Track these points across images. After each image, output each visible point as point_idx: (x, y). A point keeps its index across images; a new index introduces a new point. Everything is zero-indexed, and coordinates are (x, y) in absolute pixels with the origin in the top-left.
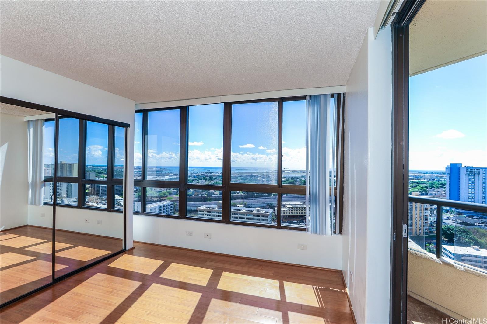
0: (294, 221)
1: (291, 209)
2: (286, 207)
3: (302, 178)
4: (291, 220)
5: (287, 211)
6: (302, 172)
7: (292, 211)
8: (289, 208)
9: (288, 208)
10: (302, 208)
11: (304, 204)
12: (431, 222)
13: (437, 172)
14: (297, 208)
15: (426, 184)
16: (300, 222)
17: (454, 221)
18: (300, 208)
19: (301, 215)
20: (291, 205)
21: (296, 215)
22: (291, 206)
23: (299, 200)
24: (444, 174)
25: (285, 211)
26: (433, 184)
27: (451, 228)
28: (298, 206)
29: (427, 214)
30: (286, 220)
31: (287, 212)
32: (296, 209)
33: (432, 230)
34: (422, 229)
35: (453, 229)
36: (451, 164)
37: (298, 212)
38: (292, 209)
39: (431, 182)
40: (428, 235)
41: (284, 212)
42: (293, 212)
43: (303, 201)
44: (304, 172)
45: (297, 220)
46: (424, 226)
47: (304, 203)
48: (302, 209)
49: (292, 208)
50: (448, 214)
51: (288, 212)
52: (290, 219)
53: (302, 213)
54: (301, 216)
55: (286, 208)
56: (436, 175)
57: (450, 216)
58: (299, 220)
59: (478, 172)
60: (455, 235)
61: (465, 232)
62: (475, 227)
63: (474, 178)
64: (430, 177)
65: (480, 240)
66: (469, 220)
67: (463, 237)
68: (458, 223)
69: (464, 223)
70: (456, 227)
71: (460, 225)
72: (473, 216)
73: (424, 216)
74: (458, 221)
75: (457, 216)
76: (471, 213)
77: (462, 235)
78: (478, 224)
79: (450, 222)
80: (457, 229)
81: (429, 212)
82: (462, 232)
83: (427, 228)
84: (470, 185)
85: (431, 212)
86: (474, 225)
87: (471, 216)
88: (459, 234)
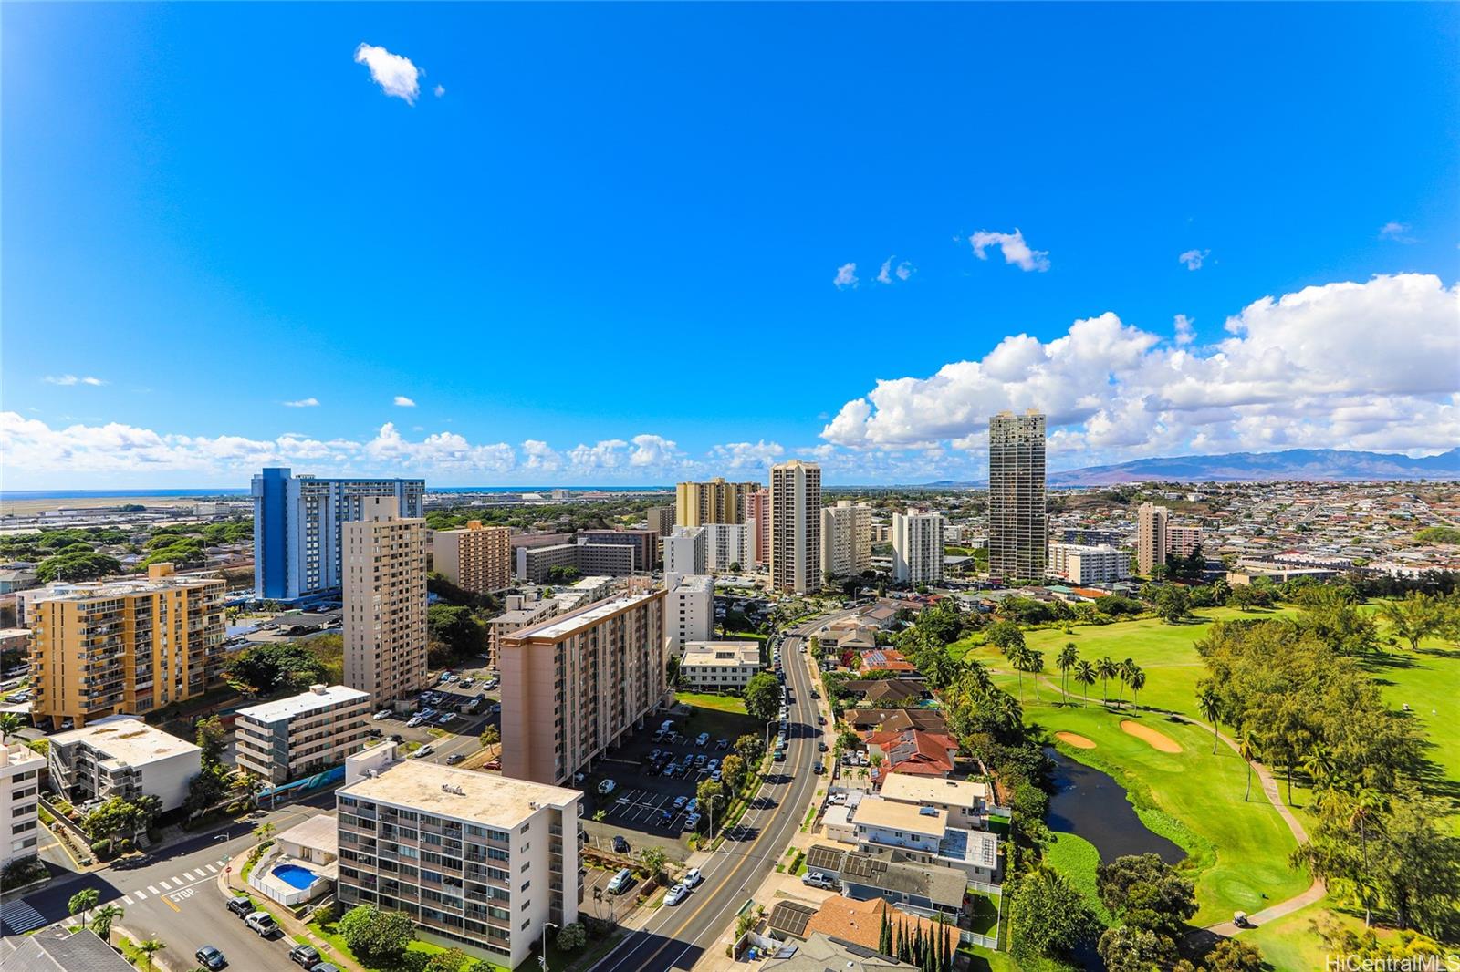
12: (212, 649)
15: (202, 533)
17: (274, 632)
24: (250, 498)
26: (221, 530)
27: (266, 653)
29: (199, 627)
33: (216, 673)
35: (270, 656)
36: (263, 470)
39: (216, 526)
40: (203, 693)
46: (191, 667)
50: (259, 614)
56: (231, 504)
57: (265, 620)
59: (325, 492)
60: (274, 670)
61: (298, 653)
62: (320, 634)
63: (317, 508)
64: (213, 510)
65: (329, 665)
66: (307, 619)
67: (294, 668)
68: (282, 635)
69: (296, 631)
70: (278, 646)
71: (288, 638)
72: (317, 607)
73: (190, 635)
74: (284, 627)
75: (281, 614)
76: (314, 599)
77: (291, 665)
78: (326, 626)
79: (265, 636)
80: (280, 652)
81: (205, 619)
82: (292, 655)
83: (201, 669)
84: (309, 525)
85: (211, 618)
86: (319, 630)
87: (313, 610)
88: (286, 664)
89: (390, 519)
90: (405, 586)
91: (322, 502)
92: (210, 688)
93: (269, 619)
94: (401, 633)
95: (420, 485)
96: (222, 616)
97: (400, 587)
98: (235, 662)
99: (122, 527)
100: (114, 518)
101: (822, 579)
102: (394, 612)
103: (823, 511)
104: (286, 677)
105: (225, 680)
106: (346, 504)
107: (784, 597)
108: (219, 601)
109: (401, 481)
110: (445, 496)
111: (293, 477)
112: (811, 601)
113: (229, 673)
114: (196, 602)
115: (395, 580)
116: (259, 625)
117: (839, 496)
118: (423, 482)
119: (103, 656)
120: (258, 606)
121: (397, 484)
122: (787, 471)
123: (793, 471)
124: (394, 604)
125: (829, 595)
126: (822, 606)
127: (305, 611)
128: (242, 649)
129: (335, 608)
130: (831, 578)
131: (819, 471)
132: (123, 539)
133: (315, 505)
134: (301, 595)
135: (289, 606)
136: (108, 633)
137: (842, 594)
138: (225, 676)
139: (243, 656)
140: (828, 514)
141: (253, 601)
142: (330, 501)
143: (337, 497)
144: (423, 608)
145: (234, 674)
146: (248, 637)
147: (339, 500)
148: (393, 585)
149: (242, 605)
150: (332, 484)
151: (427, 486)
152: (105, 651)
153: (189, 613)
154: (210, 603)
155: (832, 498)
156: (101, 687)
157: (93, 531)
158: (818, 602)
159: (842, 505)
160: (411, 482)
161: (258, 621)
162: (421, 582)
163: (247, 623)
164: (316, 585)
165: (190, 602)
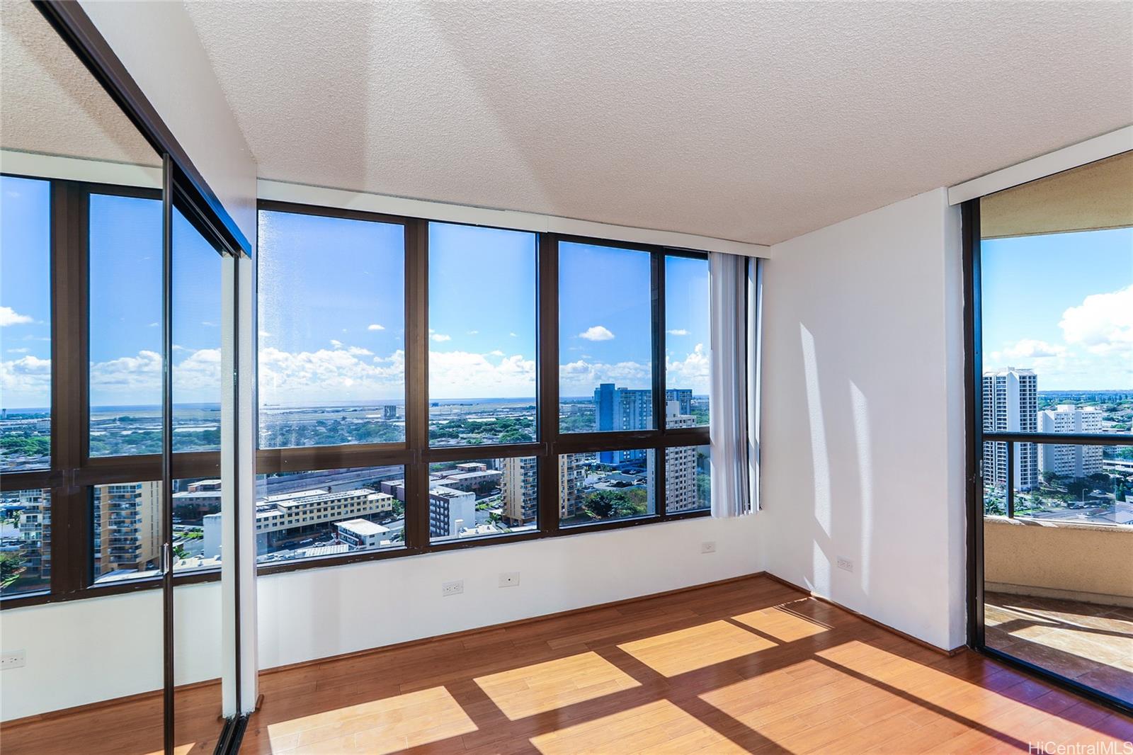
0: (304, 541)
1: (294, 510)
2: (279, 507)
3: (318, 428)
4: (295, 540)
5: (282, 516)
6: (316, 412)
7: (297, 514)
8: (290, 508)
9: (285, 510)
10: (326, 503)
11: (330, 492)
12: (578, 490)
13: (580, 400)
14: (312, 505)
15: (566, 423)
16: (321, 540)
17: (608, 484)
18: (319, 504)
19: (323, 520)
20: (295, 499)
21: (309, 523)
22: (295, 504)
23: (315, 484)
24: (590, 402)
25: (278, 517)
26: (575, 421)
27: (605, 496)
28: (316, 500)
29: (572, 477)
30: (280, 542)
31: (282, 520)
32: (308, 507)
33: (580, 505)
34: (566, 507)
35: (607, 498)
36: (601, 385)
37: (315, 514)
38: (297, 510)
39: (573, 418)
40: (574, 516)
41: (275, 521)
42: (301, 516)
43: (327, 484)
44: (323, 412)
45: (313, 536)
46: (568, 500)
47: (330, 489)
48: (326, 506)
49: (297, 507)
50: (599, 472)
51: (286, 519)
52: (294, 538)
53: (325, 516)
54: (324, 525)
55: (279, 510)
56: (579, 405)
57: (602, 476)
58: (317, 535)
59: (633, 398)
60: (609, 507)
61: (621, 498)
62: (633, 488)
63: (629, 408)
64: (569, 409)
65: (638, 508)
66: (625, 478)
67: (620, 507)
68: (612, 486)
69: (619, 485)
70: (611, 493)
71: (615, 488)
72: (630, 471)
73: (568, 481)
74: (613, 481)
75: (610, 474)
76: (628, 466)
77: (619, 505)
78: (635, 483)
79: (602, 486)
80: (612, 496)
81: (575, 472)
82: (619, 499)
83: (573, 502)
84: (625, 419)
85: (578, 472)
86: (631, 485)
87: (627, 472)
88: (615, 504)
89: (674, 415)
90: (683, 461)
91: (632, 405)
92: (577, 513)
93: (604, 476)
94: (681, 491)
95: (689, 393)
96: (583, 471)
97: (681, 461)
98: (589, 500)
99: (529, 418)
100: (525, 413)
101: (1041, 478)
102: (677, 478)
103: (1040, 414)
104: (615, 512)
105: (584, 510)
106: (645, 406)
107: (996, 491)
108: (581, 463)
109: (677, 391)
110: (699, 401)
111: (616, 389)
112: (1028, 497)
113: (586, 506)
114: (571, 462)
115: (677, 456)
116: (599, 479)
117: (1057, 401)
118: (691, 391)
119: (530, 488)
120: (598, 467)
121: (675, 393)
122: (998, 378)
123: (1004, 378)
124: (677, 472)
125: (1052, 494)
126: (1041, 503)
127: (623, 473)
128: (592, 492)
129: (639, 472)
130: (1050, 477)
131: (1034, 377)
132: (530, 425)
133: (628, 406)
134: (621, 462)
135: (614, 469)
136: (532, 476)
137: (1065, 494)
138: (584, 508)
139: (592, 496)
140: (1046, 417)
141: (595, 464)
142: (636, 404)
143: (640, 402)
144: (694, 476)
145: (589, 506)
146: (595, 486)
147: (641, 404)
148: (677, 459)
149: (589, 465)
150: (637, 394)
151: (693, 394)
152: (531, 486)
153: (568, 468)
154: (577, 464)
155: (1051, 400)
156: (529, 505)
157: (518, 420)
158: (1037, 499)
159: (1062, 409)
160: (683, 391)
161: (598, 476)
162: (694, 459)
163: (593, 477)
164: (628, 457)
165: (568, 462)
